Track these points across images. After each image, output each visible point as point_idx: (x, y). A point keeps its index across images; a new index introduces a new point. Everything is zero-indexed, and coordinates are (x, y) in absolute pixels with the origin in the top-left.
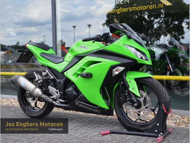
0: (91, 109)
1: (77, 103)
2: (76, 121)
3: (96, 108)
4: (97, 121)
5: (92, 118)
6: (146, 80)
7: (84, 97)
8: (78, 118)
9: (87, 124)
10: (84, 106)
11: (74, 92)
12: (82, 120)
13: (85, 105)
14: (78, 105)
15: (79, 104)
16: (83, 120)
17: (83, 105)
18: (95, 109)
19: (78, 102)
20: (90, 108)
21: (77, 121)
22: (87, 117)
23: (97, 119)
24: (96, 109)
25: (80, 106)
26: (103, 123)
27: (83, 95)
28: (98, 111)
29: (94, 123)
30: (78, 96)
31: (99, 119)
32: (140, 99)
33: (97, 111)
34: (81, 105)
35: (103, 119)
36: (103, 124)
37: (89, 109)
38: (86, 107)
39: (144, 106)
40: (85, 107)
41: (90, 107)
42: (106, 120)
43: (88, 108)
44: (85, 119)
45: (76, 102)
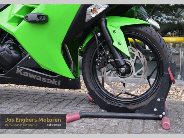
0: (44, 80)
1: (18, 71)
2: (16, 99)
3: (54, 78)
4: (50, 98)
5: (42, 94)
6: (140, 29)
7: (32, 60)
8: (19, 95)
9: (36, 104)
10: (32, 75)
11: (12, 51)
12: (26, 98)
13: (34, 74)
14: (21, 74)
15: (22, 72)
16: (28, 97)
17: (30, 74)
18: (52, 79)
19: (20, 69)
20: (43, 78)
21: (19, 99)
22: (34, 94)
23: (50, 95)
24: (54, 80)
25: (24, 75)
26: (61, 100)
27: (30, 56)
28: (57, 83)
29: (47, 102)
30: (21, 58)
31: (52, 95)
32: (129, 61)
33: (54, 82)
34: (26, 74)
35: (59, 95)
36: (61, 102)
37: (40, 80)
38: (35, 76)
39: (136, 71)
40: (34, 78)
41: (42, 76)
42: (63, 95)
43: (39, 78)
44: (31, 96)
45: (18, 69)
